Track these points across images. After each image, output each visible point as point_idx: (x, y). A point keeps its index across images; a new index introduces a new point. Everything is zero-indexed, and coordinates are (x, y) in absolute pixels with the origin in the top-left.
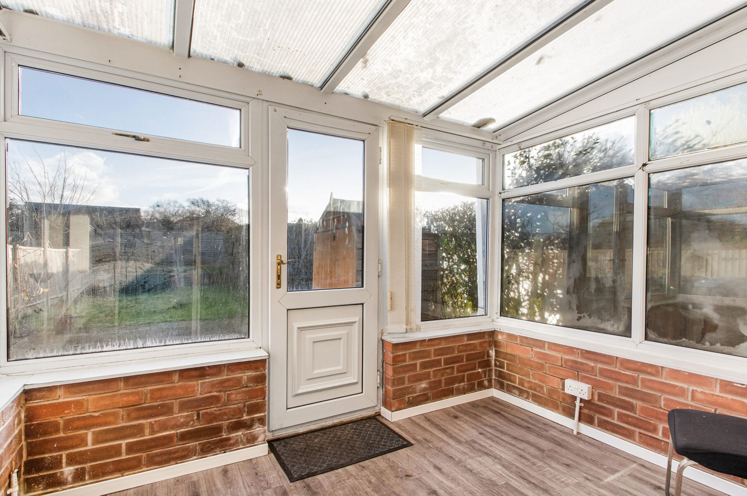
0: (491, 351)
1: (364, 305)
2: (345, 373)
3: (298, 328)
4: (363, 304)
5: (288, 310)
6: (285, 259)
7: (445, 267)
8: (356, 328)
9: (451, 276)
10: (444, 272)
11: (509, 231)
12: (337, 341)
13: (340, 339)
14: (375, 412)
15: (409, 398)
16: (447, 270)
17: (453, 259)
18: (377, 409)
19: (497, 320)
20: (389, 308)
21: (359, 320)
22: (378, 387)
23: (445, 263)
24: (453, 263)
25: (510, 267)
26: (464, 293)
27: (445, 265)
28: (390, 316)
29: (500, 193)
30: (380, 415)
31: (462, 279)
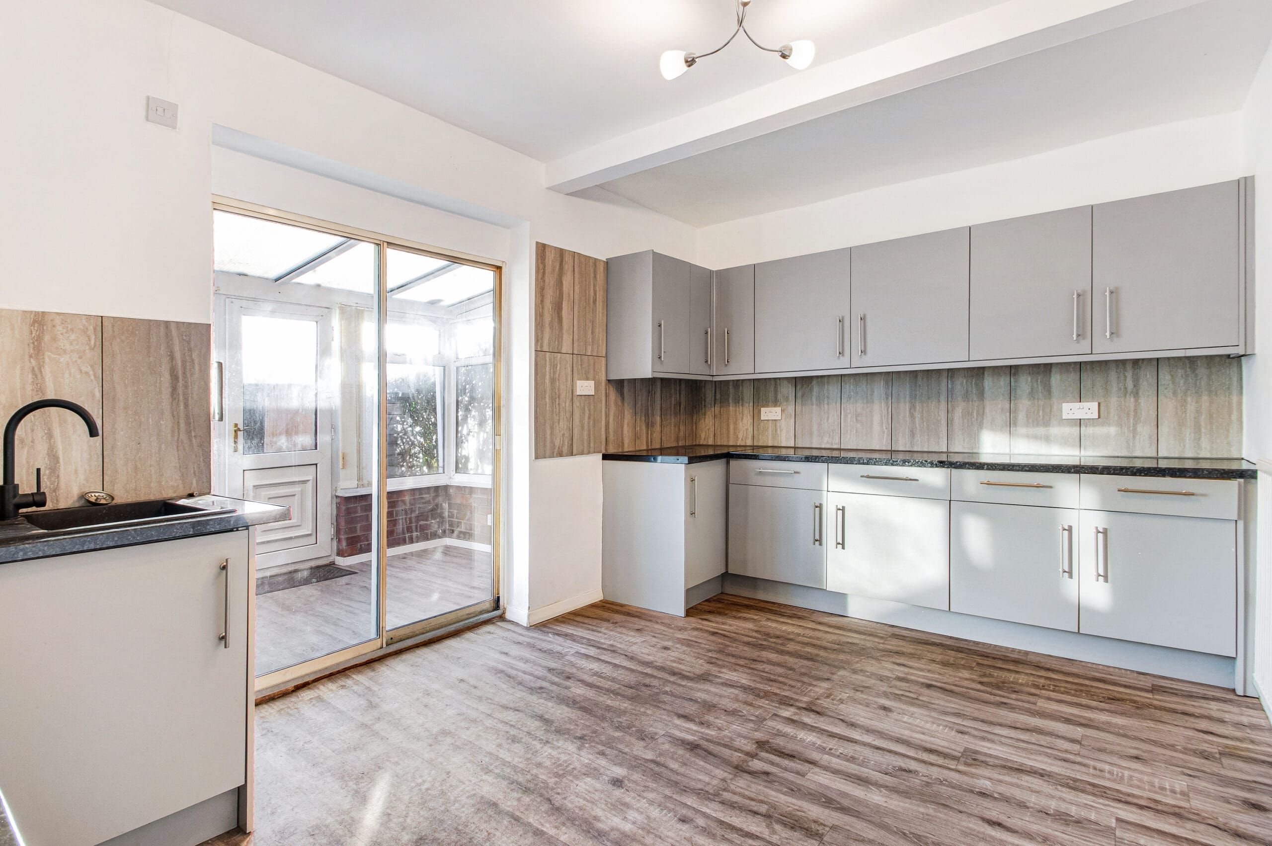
0: (444, 504)
1: (318, 465)
2: (300, 526)
3: (254, 486)
4: (316, 464)
5: (244, 471)
6: (241, 426)
7: (399, 429)
8: (310, 487)
9: (406, 437)
10: (398, 434)
11: (461, 396)
12: (291, 497)
13: (294, 495)
14: (329, 561)
15: (361, 545)
16: (401, 432)
17: (408, 422)
18: (331, 559)
19: (453, 477)
20: (341, 466)
21: (313, 478)
22: (332, 539)
23: (399, 426)
24: (407, 426)
25: (463, 427)
26: (419, 453)
27: (399, 428)
28: (342, 473)
29: (455, 362)
30: (334, 564)
31: (417, 440)
